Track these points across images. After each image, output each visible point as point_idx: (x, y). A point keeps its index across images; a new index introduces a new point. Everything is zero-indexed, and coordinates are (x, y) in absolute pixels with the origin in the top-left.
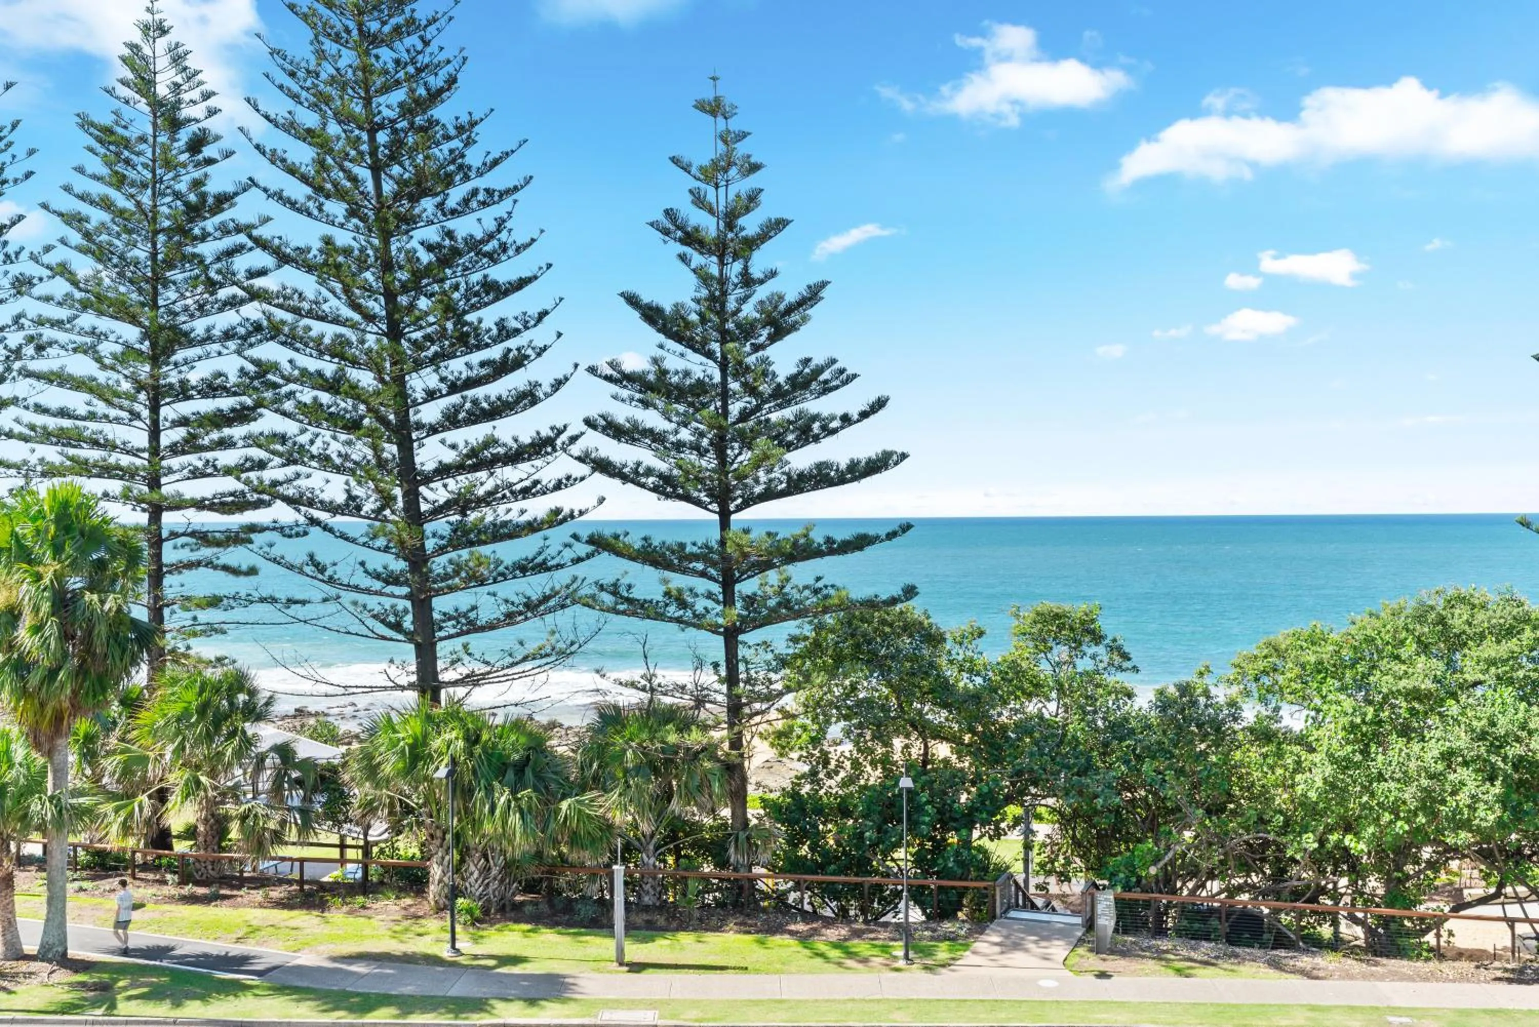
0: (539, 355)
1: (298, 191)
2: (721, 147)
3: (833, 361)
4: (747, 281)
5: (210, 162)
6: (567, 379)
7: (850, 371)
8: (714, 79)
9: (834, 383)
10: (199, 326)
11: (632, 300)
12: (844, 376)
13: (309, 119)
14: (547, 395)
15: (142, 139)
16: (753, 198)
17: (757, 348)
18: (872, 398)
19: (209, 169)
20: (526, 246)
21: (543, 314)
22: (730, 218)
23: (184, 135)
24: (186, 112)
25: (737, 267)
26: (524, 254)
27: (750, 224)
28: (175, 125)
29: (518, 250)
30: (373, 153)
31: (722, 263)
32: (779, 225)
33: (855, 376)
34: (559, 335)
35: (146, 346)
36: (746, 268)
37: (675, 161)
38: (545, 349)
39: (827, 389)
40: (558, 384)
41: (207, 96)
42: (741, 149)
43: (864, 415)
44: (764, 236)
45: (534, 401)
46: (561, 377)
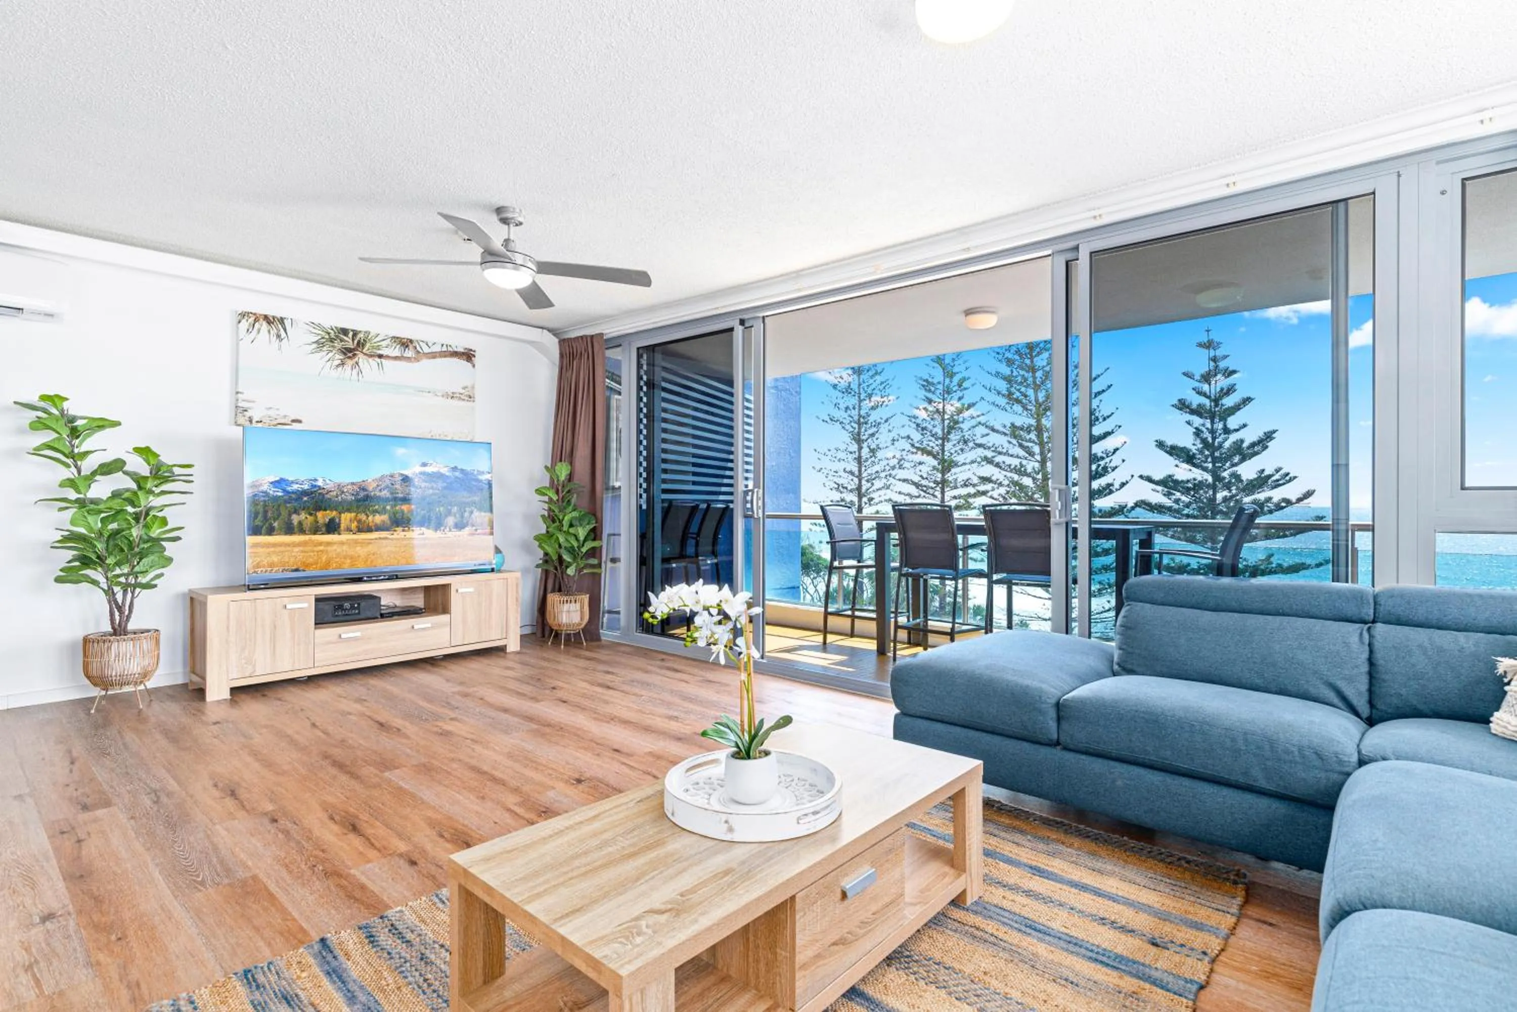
0: (1113, 470)
1: (1002, 401)
2: (1212, 364)
3: (1280, 469)
4: (1227, 431)
5: (965, 389)
6: (1127, 482)
7: (1291, 475)
8: (1208, 331)
9: (1281, 482)
10: (960, 459)
11: (1161, 445)
12: (1288, 478)
13: (1006, 371)
14: (1117, 490)
15: (939, 383)
16: (1230, 390)
17: (1233, 465)
18: (1304, 491)
19: (964, 392)
20: (1108, 417)
21: (1116, 450)
22: (1216, 401)
23: (956, 380)
24: (955, 370)
25: (1220, 426)
26: (1108, 421)
27: (1229, 401)
28: (951, 375)
29: (1104, 419)
30: (1034, 382)
31: (1212, 423)
32: (1247, 401)
33: (1295, 477)
34: (1123, 461)
35: (940, 467)
36: (1225, 425)
37: (1186, 374)
38: (1116, 467)
39: (1277, 485)
40: (1123, 485)
41: (965, 362)
42: (1222, 364)
43: (1299, 500)
44: (1236, 408)
45: (1111, 492)
46: (1124, 481)
